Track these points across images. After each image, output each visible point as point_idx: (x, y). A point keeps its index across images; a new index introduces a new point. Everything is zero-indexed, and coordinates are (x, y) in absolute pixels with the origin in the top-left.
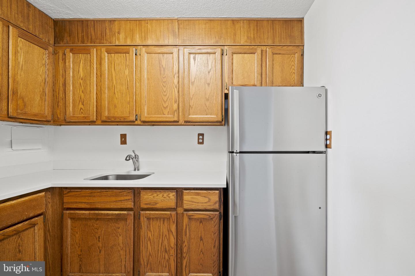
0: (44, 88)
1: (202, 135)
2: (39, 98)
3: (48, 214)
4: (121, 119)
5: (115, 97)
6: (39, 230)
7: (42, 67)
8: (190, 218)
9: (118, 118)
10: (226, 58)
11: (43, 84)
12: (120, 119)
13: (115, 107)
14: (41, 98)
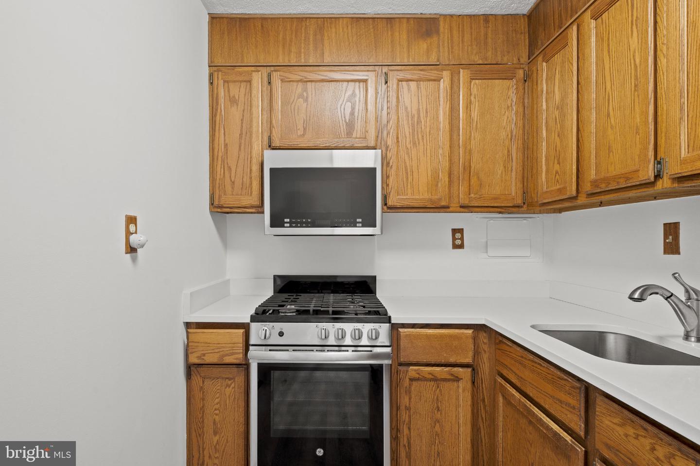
0: (510, 148)
2: (502, 168)
3: (482, 370)
4: (619, 180)
5: (609, 124)
6: (464, 390)
7: (507, 112)
9: (615, 178)
11: (507, 142)
12: (618, 183)
13: (609, 152)
14: (505, 167)
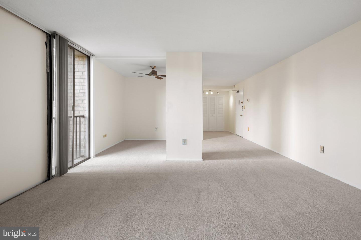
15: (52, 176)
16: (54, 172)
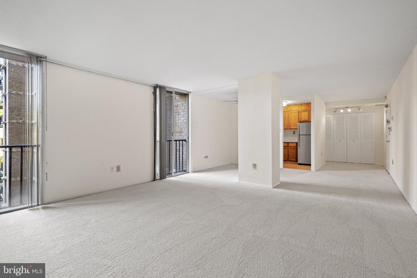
1: (295, 132)
8: (290, 148)
10: (299, 113)
15: (157, 179)
16: (158, 177)
